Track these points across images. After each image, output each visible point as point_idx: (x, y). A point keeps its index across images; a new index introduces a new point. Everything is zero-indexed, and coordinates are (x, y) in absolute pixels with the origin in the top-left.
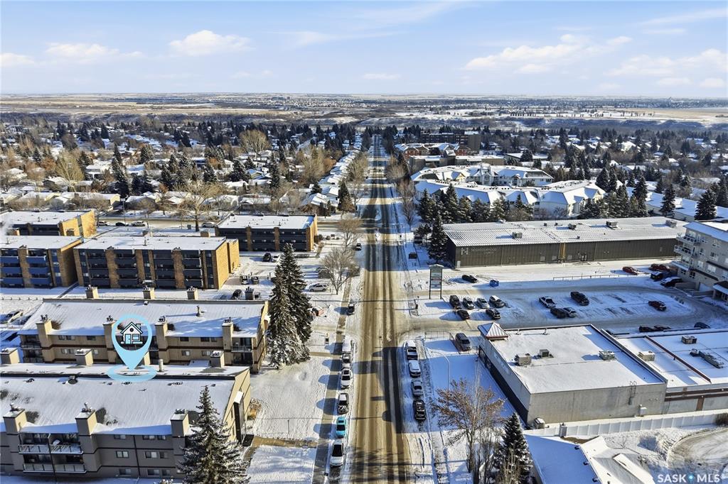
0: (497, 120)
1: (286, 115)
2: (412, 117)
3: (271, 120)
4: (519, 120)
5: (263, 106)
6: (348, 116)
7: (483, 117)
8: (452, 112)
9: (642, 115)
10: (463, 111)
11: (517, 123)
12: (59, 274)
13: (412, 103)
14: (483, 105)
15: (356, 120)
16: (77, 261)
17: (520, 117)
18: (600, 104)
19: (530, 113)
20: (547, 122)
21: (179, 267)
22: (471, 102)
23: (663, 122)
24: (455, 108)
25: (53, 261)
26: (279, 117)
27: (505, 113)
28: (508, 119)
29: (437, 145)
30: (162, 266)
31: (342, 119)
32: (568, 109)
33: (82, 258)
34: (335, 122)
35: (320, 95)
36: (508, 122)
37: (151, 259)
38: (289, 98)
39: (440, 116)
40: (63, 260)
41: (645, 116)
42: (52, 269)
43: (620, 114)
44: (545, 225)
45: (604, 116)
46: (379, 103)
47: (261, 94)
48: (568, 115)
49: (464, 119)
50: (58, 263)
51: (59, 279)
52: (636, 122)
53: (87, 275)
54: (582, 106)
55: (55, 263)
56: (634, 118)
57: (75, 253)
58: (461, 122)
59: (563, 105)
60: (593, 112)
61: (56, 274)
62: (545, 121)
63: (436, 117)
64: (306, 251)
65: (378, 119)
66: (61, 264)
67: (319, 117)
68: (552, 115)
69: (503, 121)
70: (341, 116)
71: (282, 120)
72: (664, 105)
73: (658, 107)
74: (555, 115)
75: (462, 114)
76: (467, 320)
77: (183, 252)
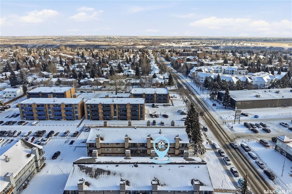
0: (201, 46)
1: (116, 45)
2: (168, 46)
3: (110, 47)
4: (210, 47)
5: (105, 41)
6: (141, 45)
7: (196, 45)
8: (183, 43)
9: (259, 44)
10: (186, 43)
11: (210, 48)
12: (77, 115)
13: (164, 40)
14: (194, 41)
15: (145, 47)
16: (86, 109)
17: (210, 45)
18: (240, 40)
19: (214, 44)
20: (222, 47)
21: (129, 111)
22: (188, 39)
23: (268, 47)
24: (183, 42)
25: (75, 109)
26: (113, 45)
27: (204, 44)
28: (206, 46)
29: (188, 57)
30: (121, 110)
31: (139, 46)
32: (228, 42)
33: (88, 108)
34: (136, 47)
35: (126, 37)
36: (206, 47)
37: (117, 107)
38: (113, 38)
39: (179, 45)
40: (79, 108)
41: (260, 45)
42: (74, 112)
43: (250, 44)
44: (265, 91)
45: (244, 45)
46: (151, 40)
47: (101, 36)
48: (230, 44)
49: (188, 46)
50: (77, 110)
51: (77, 117)
52: (258, 47)
53: (89, 115)
54: (234, 40)
55: (76, 110)
56: (256, 45)
57: (85, 105)
58: (187, 47)
59: (226, 40)
60: (238, 43)
61: (76, 114)
62: (221, 47)
63: (177, 45)
64: (167, 103)
65: (154, 46)
66: (79, 110)
67: (130, 46)
68: (223, 44)
69: (204, 47)
70: (138, 45)
71: (115, 47)
72: (266, 40)
73: (263, 41)
74: (224, 45)
75: (187, 44)
76: (258, 133)
77: (131, 105)
